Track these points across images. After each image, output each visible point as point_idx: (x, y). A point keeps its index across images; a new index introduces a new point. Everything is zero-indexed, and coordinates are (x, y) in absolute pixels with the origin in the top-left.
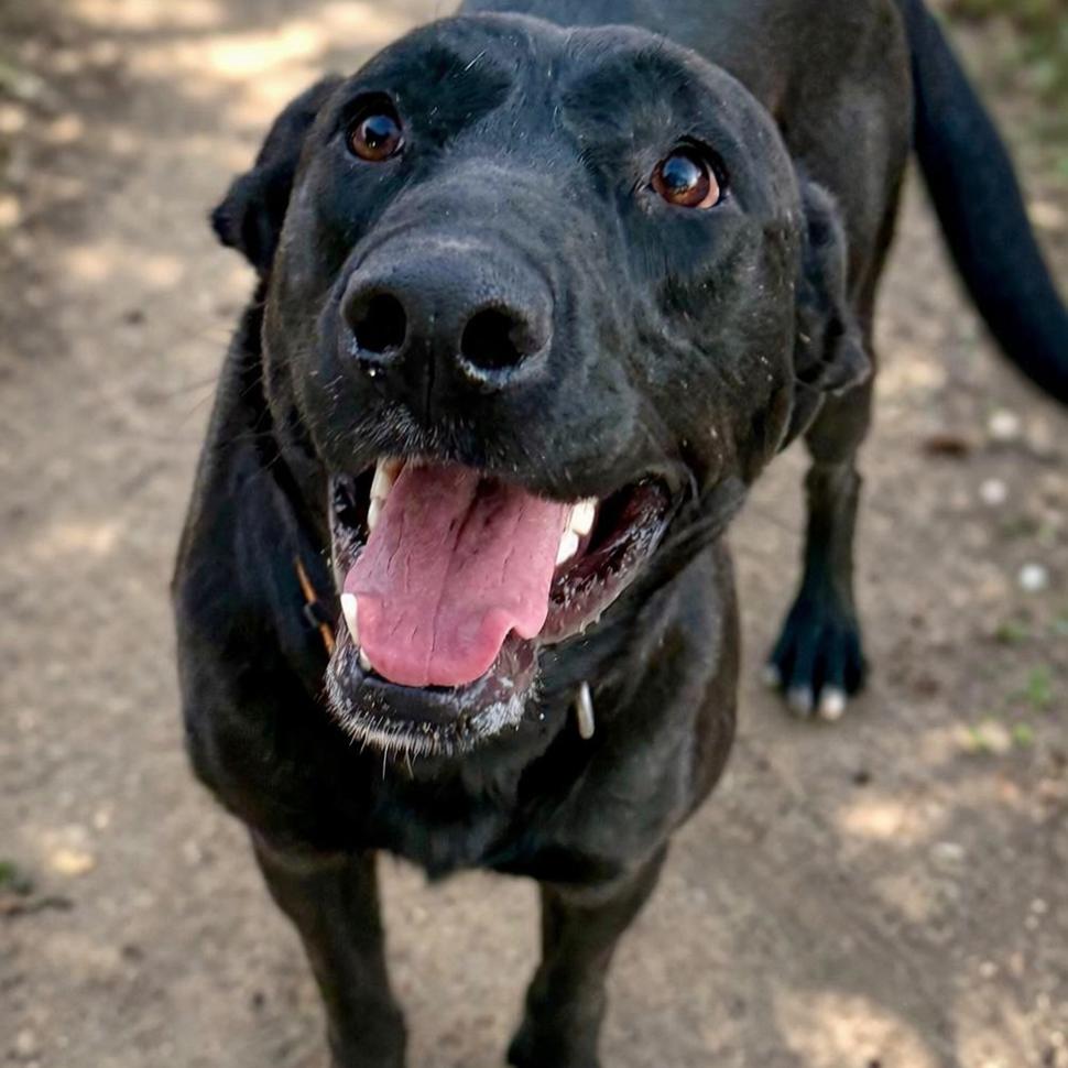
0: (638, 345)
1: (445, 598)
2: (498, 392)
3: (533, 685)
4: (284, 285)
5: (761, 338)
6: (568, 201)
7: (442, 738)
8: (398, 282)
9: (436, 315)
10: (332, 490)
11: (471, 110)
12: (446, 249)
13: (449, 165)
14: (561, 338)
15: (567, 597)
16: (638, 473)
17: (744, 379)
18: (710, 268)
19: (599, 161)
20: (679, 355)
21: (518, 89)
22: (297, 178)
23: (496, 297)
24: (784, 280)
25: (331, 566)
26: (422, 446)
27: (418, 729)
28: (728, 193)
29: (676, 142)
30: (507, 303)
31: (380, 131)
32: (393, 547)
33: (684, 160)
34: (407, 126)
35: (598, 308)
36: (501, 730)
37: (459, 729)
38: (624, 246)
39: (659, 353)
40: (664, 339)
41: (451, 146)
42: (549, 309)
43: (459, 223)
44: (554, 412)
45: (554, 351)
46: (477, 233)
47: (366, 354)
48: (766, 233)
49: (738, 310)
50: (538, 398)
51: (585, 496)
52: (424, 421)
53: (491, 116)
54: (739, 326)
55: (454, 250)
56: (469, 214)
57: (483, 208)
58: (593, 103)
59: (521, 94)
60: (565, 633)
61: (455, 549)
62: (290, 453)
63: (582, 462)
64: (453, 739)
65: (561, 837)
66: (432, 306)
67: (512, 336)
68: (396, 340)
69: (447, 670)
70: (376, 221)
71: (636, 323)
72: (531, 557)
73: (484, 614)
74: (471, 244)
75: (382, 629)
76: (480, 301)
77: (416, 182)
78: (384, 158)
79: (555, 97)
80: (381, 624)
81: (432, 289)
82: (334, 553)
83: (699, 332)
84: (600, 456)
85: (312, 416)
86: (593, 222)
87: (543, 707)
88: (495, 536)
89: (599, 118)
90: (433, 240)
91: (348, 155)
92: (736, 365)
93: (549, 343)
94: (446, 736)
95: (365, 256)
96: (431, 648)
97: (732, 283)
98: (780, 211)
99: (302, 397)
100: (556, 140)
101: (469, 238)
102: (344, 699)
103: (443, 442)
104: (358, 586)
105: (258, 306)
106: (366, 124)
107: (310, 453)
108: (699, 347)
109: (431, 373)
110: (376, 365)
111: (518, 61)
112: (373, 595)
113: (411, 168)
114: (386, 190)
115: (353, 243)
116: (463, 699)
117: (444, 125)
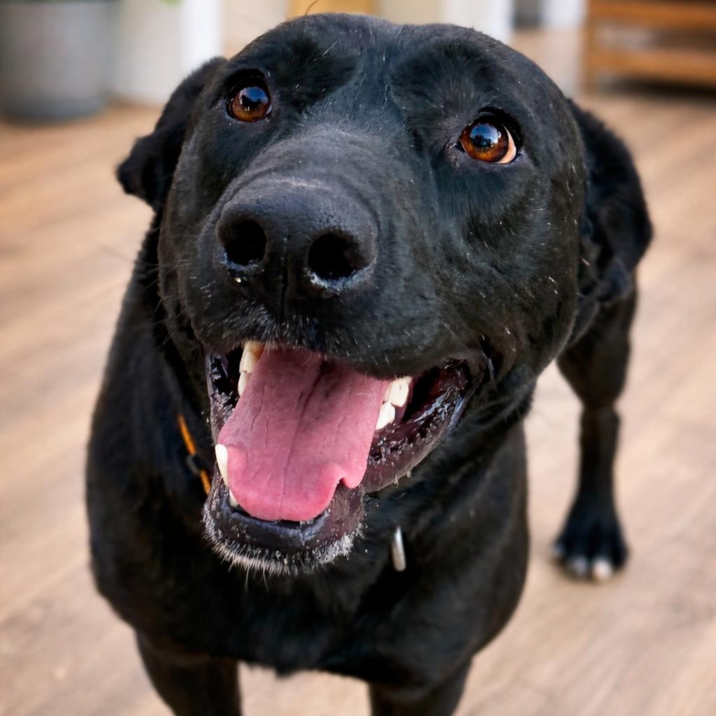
0: (445, 264)
1: (293, 452)
2: (335, 296)
3: (360, 525)
4: (175, 213)
5: (549, 263)
6: (392, 156)
7: (290, 564)
8: (260, 212)
9: (289, 237)
10: (209, 363)
11: (324, 87)
12: (297, 187)
13: (305, 128)
14: (384, 257)
15: (383, 455)
16: (444, 359)
17: (534, 293)
18: (505, 209)
19: (417, 126)
20: (479, 273)
21: (360, 71)
22: (188, 134)
23: (335, 224)
24: (568, 218)
25: (209, 423)
26: (277, 336)
27: (272, 556)
28: (522, 152)
29: (479, 112)
30: (343, 229)
31: (254, 99)
32: (256, 412)
33: (487, 126)
34: (275, 97)
35: (413, 235)
36: (335, 560)
37: (303, 557)
38: (435, 191)
39: (463, 270)
40: (467, 261)
41: (307, 113)
42: (375, 234)
43: (309, 170)
44: (377, 313)
45: (378, 267)
46: (320, 176)
47: (234, 266)
48: (553, 181)
49: (529, 240)
50: (365, 302)
51: (401, 375)
52: (278, 316)
53: (340, 90)
54: (530, 254)
55: (303, 188)
56: (316, 163)
57: (327, 160)
58: (414, 82)
59: (362, 75)
60: (382, 484)
61: (302, 416)
62: (176, 336)
63: (397, 350)
64: (298, 564)
65: (382, 649)
66: (286, 231)
67: (347, 254)
68: (258, 255)
69: (294, 509)
70: (247, 166)
71: (444, 248)
72: (357, 424)
73: (321, 467)
74: (317, 184)
75: (246, 474)
76: (323, 227)
77: (280, 139)
78: (256, 119)
79: (387, 77)
80: (245, 471)
81: (286, 218)
82: (212, 414)
83: (496, 256)
84: (412, 346)
85: (191, 309)
86: (410, 172)
87: (367, 544)
88: (332, 406)
89: (418, 93)
90: (287, 180)
91: (228, 117)
92: (527, 283)
93: (375, 261)
94: (294, 561)
95: (236, 191)
96: (282, 492)
97: (524, 221)
98: (565, 165)
99: (184, 295)
100: (387, 109)
101: (315, 180)
102: (216, 529)
103: (294, 333)
104: (228, 440)
105: (155, 230)
106: (243, 92)
107: (191, 335)
108: (496, 268)
109: (285, 281)
110: (241, 274)
111: (362, 49)
112: (240, 447)
113: (276, 128)
114: (257, 143)
115: (229, 182)
116: (307, 534)
117: (304, 97)
